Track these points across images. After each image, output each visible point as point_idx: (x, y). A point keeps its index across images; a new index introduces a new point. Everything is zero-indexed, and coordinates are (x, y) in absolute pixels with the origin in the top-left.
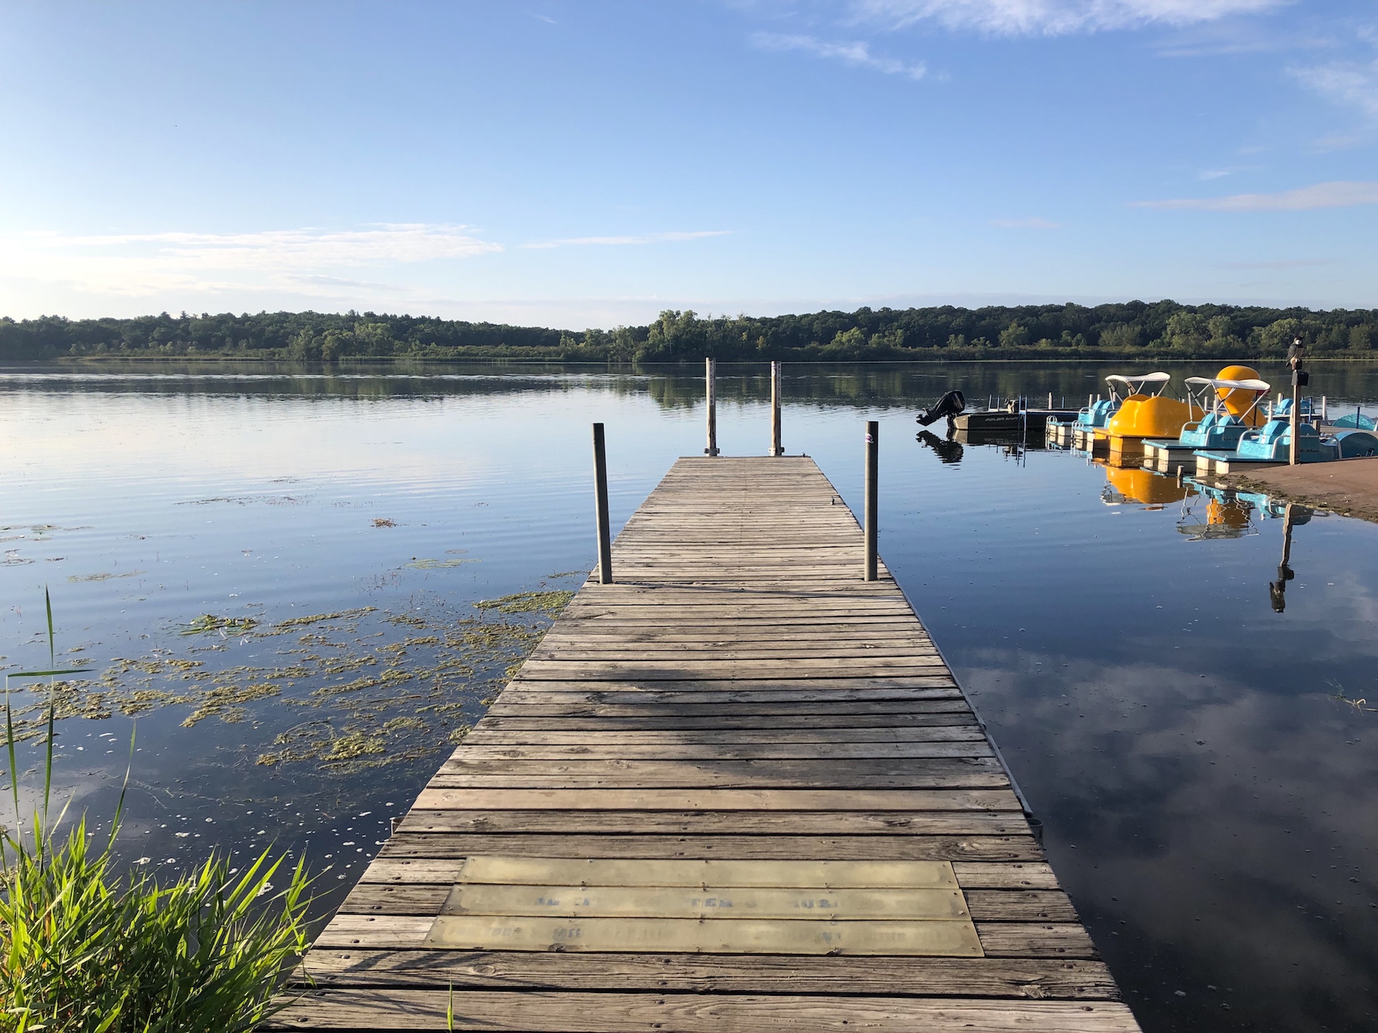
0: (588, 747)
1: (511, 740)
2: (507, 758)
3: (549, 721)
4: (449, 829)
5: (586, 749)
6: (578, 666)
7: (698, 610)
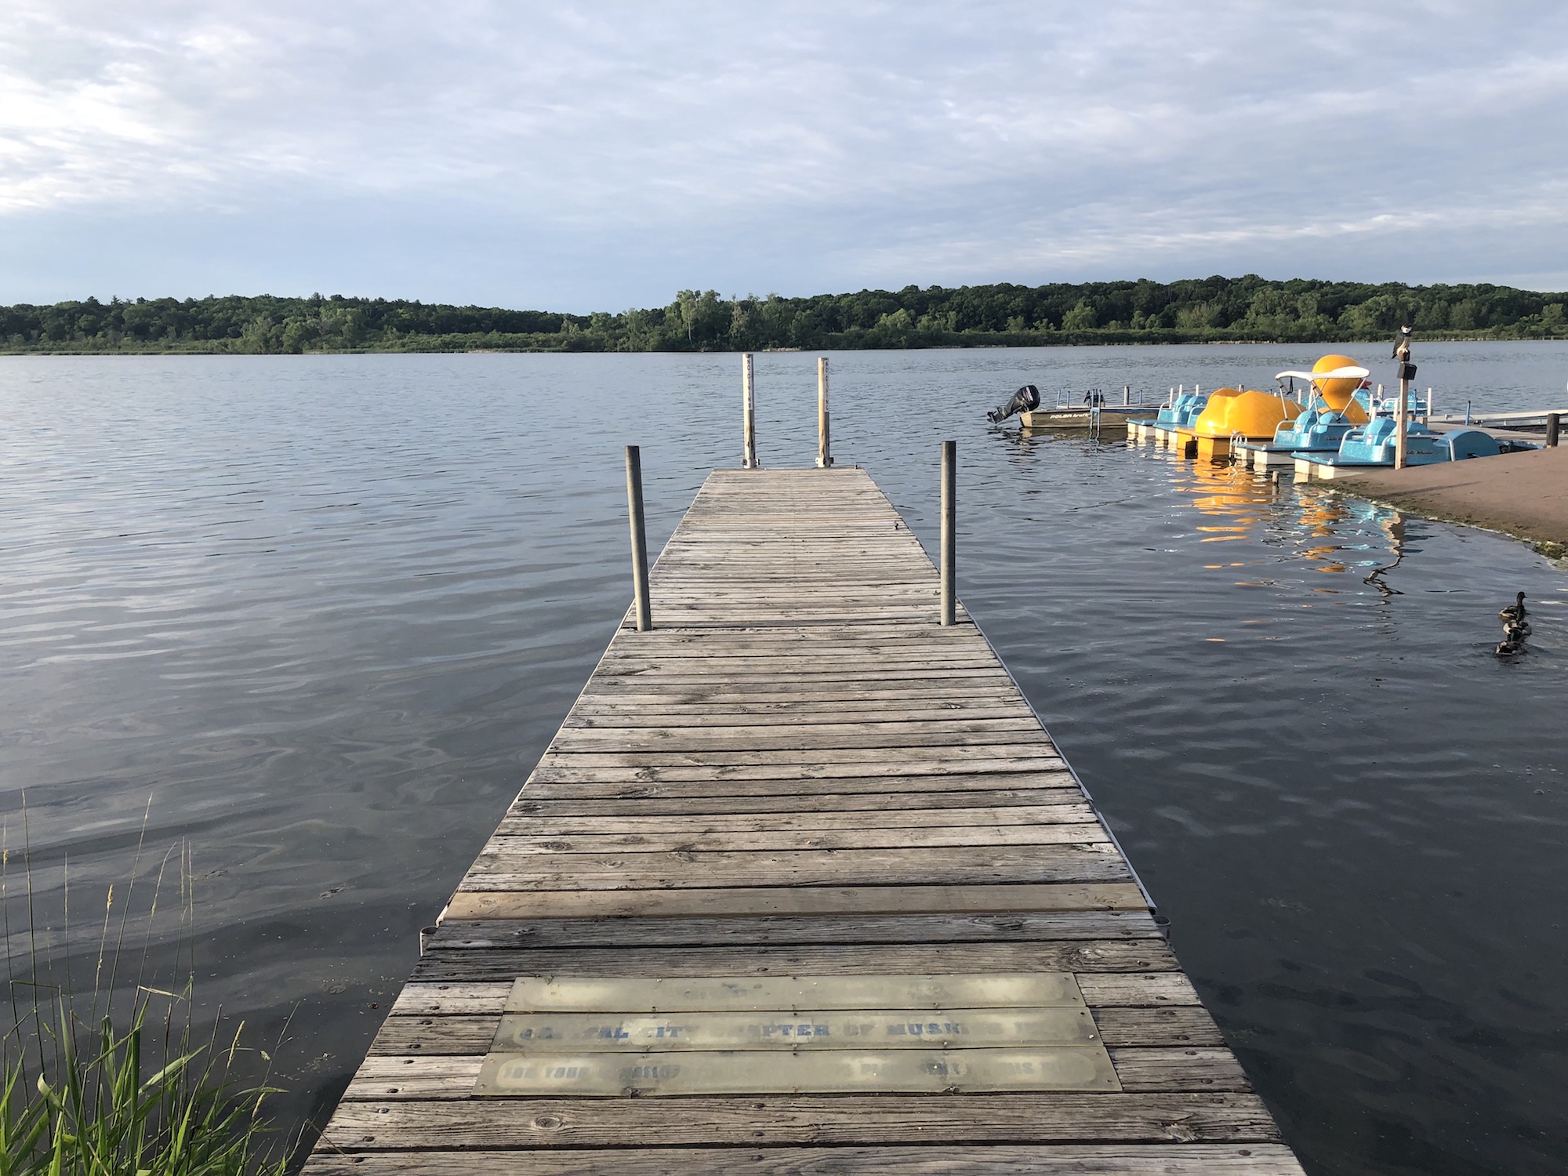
0: (645, 836)
1: (553, 829)
2: (551, 851)
3: (595, 804)
4: (490, 944)
5: (642, 839)
6: (623, 734)
7: (754, 663)
